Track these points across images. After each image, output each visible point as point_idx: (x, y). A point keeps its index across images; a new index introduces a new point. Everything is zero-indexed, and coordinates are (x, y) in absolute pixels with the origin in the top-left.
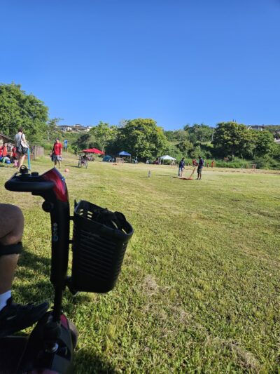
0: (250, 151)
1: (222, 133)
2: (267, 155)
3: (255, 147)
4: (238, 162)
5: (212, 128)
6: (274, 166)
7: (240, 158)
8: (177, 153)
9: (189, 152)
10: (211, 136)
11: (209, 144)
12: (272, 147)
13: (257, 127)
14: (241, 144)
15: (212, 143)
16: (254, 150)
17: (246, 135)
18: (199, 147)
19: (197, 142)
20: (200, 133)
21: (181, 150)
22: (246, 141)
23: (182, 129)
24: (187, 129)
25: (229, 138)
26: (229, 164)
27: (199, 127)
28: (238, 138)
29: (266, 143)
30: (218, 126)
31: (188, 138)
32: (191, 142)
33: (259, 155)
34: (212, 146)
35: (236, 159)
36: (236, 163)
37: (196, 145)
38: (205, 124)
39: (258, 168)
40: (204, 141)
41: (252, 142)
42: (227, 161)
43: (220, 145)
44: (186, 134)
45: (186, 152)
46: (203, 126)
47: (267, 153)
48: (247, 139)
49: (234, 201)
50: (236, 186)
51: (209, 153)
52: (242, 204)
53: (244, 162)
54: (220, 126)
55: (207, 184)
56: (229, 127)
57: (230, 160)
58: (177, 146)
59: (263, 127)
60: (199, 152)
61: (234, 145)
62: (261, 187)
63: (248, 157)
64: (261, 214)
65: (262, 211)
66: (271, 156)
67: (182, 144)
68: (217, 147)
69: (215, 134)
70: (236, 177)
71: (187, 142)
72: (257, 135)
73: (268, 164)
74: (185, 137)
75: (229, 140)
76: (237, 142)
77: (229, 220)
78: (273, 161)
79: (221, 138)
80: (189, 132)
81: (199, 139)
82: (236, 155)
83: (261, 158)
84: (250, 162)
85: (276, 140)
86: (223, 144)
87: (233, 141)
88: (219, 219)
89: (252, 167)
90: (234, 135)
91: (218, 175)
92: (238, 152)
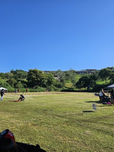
0: (45, 83)
1: (31, 74)
2: (52, 85)
3: (47, 81)
4: (40, 89)
5: (26, 72)
6: (56, 90)
7: (41, 87)
8: (7, 85)
9: (15, 85)
10: (26, 76)
11: (25, 80)
12: (54, 81)
13: (46, 72)
14: (41, 80)
15: (27, 80)
16: (46, 83)
17: (43, 75)
18: (20, 82)
19: (19, 79)
20: (20, 74)
21: (10, 84)
22: (43, 79)
23: (10, 72)
24: (12, 72)
25: (35, 77)
26: (36, 90)
27: (19, 71)
28: (39, 77)
29: (51, 79)
30: (29, 71)
31: (13, 77)
32: (15, 79)
33: (49, 85)
34: (27, 81)
35: (39, 87)
36: (39, 90)
37: (18, 81)
38: (22, 70)
39: (49, 91)
40: (22, 79)
41: (45, 79)
42: (35, 89)
43: (31, 81)
44: (12, 75)
45: (13, 85)
46: (21, 71)
47: (52, 84)
48: (43, 77)
49: (45, 111)
50: (43, 102)
51: (25, 85)
52: (49, 112)
53: (43, 89)
54: (30, 71)
55: (29, 103)
56: (35, 72)
57: (36, 88)
58: (7, 82)
59: (49, 72)
60: (20, 85)
61: (38, 80)
62: (53, 102)
63: (44, 86)
64: (58, 116)
65: (58, 115)
66: (54, 85)
67: (10, 80)
68: (29, 81)
69: (28, 75)
70: (41, 97)
71: (13, 79)
72: (47, 76)
73: (53, 89)
74: (11, 76)
75: (35, 78)
76: (39, 79)
77: (47, 123)
78: (55, 87)
79: (31, 77)
80: (14, 74)
81: (19, 77)
82: (39, 85)
83: (50, 86)
84: (45, 88)
85: (55, 78)
86: (32, 80)
87: (37, 79)
88: (43, 124)
89: (46, 91)
90: (37, 76)
91: (32, 97)
92: (39, 84)
